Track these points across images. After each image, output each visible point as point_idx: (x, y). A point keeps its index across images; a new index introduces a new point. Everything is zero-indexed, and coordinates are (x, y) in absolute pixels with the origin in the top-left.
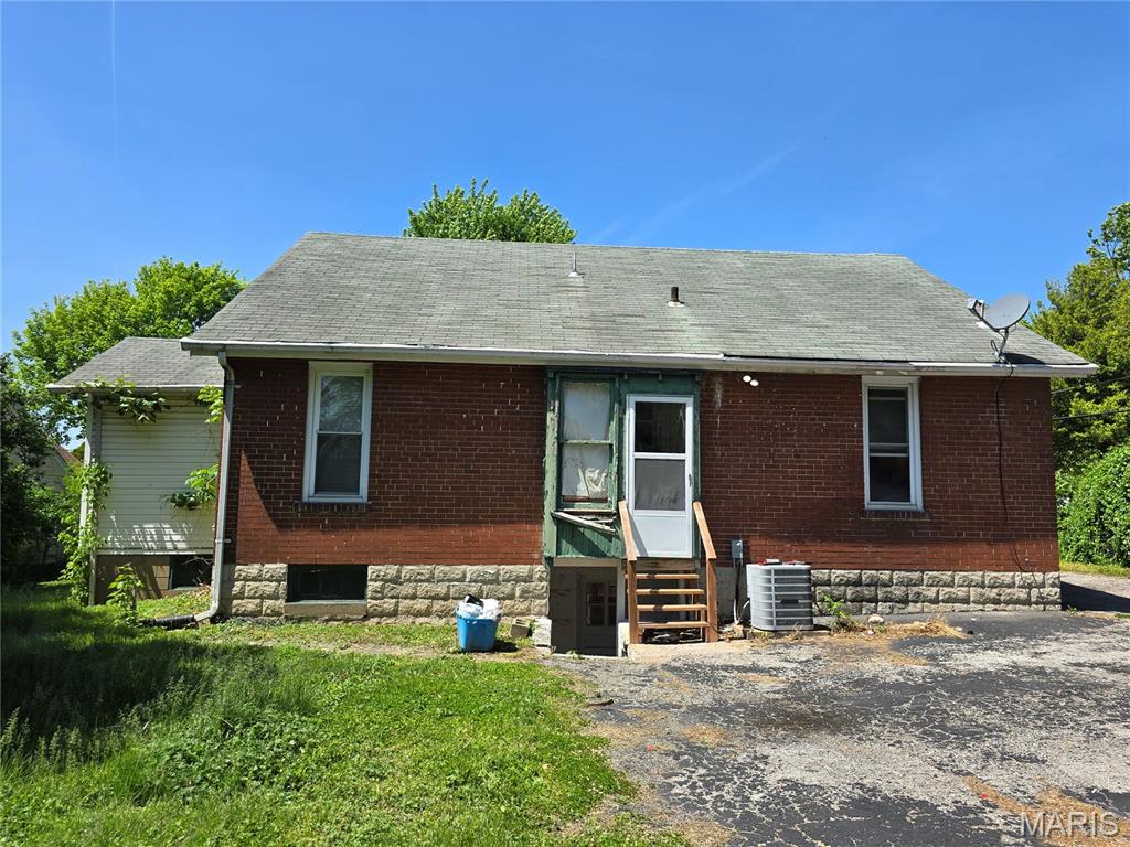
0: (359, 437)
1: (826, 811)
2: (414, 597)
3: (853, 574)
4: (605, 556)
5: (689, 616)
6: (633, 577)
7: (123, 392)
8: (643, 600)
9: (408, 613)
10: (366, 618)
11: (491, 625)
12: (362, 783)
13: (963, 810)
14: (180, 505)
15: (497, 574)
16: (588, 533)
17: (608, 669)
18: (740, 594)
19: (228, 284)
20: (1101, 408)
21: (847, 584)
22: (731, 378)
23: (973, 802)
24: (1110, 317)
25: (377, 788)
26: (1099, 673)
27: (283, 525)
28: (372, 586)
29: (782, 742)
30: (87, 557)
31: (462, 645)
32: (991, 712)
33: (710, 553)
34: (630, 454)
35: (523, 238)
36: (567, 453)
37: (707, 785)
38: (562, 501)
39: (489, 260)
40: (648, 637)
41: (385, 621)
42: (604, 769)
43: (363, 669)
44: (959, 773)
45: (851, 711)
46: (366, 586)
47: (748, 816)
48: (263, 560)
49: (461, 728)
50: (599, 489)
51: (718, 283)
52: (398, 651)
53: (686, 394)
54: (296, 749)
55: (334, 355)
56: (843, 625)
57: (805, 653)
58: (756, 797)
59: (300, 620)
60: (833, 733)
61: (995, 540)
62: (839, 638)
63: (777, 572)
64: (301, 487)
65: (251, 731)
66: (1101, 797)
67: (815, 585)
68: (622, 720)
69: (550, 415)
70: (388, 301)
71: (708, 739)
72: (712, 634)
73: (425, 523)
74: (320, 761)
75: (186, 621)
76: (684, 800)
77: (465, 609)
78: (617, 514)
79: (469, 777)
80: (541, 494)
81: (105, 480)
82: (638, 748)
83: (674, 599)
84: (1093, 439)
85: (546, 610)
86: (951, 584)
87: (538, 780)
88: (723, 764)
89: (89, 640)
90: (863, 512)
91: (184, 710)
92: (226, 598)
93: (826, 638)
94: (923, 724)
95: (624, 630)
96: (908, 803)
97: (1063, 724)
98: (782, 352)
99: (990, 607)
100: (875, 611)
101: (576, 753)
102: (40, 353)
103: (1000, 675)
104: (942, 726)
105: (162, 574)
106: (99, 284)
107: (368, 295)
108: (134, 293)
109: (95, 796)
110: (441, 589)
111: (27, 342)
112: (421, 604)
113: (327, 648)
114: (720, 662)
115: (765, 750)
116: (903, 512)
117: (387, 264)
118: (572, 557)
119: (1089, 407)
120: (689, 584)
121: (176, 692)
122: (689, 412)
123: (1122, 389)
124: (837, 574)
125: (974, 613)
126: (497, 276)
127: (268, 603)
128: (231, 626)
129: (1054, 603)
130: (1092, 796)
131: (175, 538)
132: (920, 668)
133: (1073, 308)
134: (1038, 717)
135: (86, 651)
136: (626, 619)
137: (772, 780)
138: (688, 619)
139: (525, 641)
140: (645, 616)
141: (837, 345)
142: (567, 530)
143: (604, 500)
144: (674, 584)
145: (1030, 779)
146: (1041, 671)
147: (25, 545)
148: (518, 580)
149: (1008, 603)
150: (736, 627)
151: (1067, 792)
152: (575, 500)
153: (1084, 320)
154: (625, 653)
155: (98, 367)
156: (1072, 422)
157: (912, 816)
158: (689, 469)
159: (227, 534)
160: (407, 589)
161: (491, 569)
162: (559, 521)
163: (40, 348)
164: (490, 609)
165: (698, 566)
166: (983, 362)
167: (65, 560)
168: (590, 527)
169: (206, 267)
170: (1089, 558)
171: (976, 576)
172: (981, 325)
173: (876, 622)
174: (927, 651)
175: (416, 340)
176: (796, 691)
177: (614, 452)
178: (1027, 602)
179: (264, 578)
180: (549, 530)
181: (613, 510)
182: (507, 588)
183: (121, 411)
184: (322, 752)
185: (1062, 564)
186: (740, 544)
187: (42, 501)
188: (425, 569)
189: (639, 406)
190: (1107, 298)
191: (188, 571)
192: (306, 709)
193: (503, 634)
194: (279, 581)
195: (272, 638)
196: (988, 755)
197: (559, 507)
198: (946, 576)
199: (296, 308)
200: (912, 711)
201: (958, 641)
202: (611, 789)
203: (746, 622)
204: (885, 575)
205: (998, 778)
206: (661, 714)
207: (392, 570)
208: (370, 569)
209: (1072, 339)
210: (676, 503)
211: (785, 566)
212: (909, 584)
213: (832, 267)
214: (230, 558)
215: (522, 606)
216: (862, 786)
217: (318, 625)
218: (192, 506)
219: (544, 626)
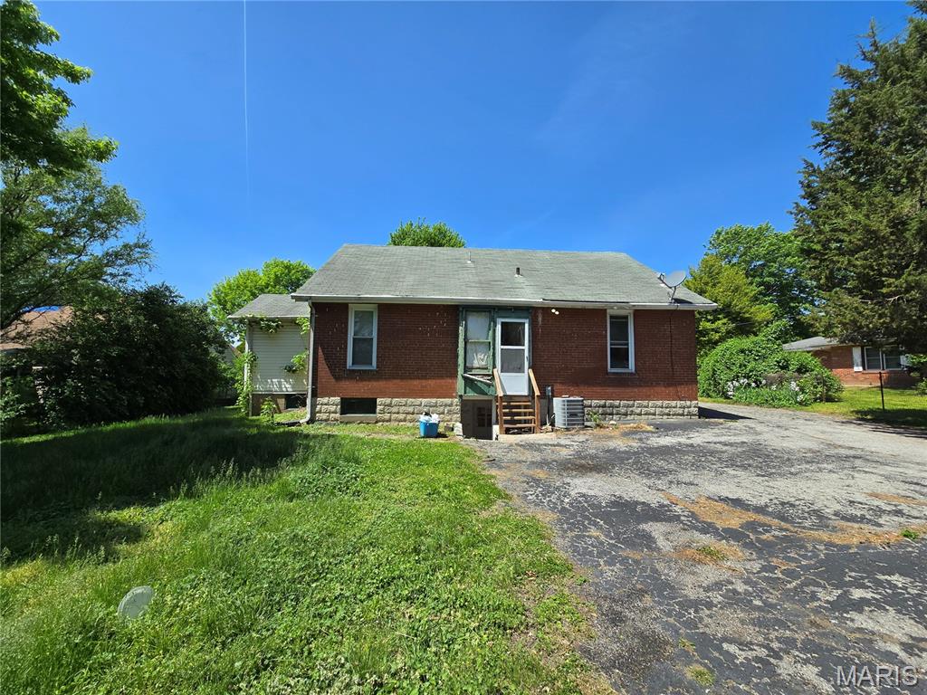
0: (372, 339)
1: (599, 506)
2: (398, 413)
3: (602, 402)
4: (486, 394)
5: (526, 422)
6: (501, 404)
7: (262, 319)
8: (505, 414)
9: (395, 420)
10: (377, 422)
11: (435, 426)
12: (387, 493)
13: (662, 506)
14: (289, 371)
15: (436, 402)
16: (479, 384)
17: (491, 445)
18: (550, 411)
19: (304, 270)
20: (714, 326)
21: (599, 407)
22: (546, 310)
23: (666, 502)
24: (718, 283)
25: (394, 495)
26: (719, 447)
27: (338, 378)
28: (379, 408)
29: (575, 477)
30: (248, 395)
31: (422, 435)
32: (670, 463)
33: (537, 393)
34: (499, 347)
35: (441, 245)
36: (468, 347)
37: (543, 495)
38: (466, 369)
39: (429, 255)
40: (507, 431)
41: (385, 424)
42: (496, 488)
43: (379, 444)
44: (658, 490)
45: (605, 463)
46: (376, 407)
47: (564, 508)
48: (330, 396)
49: (428, 471)
50: (484, 363)
51: (538, 266)
52: (394, 437)
53: (526, 318)
54: (355, 479)
55: (360, 301)
56: (598, 425)
57: (582, 438)
58: (567, 500)
59: (347, 423)
60: (598, 473)
61: (669, 385)
62: (596, 431)
63: (568, 401)
64: (346, 362)
65: (335, 470)
66: (726, 500)
67: (585, 407)
68: (500, 468)
69: (460, 328)
70: (383, 275)
71: (541, 476)
72: (537, 430)
73: (402, 378)
74: (367, 484)
75: (296, 423)
76: (534, 502)
77: (423, 418)
78: (493, 375)
79: (435, 491)
80: (456, 365)
81: (255, 360)
82: (509, 480)
83: (519, 414)
84: (710, 341)
85: (459, 419)
86: (647, 407)
87: (467, 493)
88: (550, 486)
89: (255, 431)
90: (607, 373)
91: (305, 461)
92: (313, 413)
93: (591, 431)
94: (639, 469)
95: (496, 429)
96: (637, 503)
97: (704, 468)
98: (570, 298)
99: (665, 417)
100: (612, 419)
101: (482, 482)
102: (220, 303)
103: (673, 447)
104: (648, 470)
105: (282, 402)
106: (245, 271)
107: (374, 273)
108: (261, 275)
109: (270, 498)
110: (411, 409)
111: (214, 298)
112: (401, 416)
113: (362, 436)
114: (542, 443)
115: (568, 480)
116: (625, 373)
117: (382, 258)
118: (471, 395)
119: (708, 325)
120: (526, 407)
121: (300, 453)
122: (527, 326)
123: (725, 318)
124: (595, 402)
125: (658, 420)
126: (434, 263)
127: (332, 415)
128: (316, 425)
129: (695, 415)
130: (721, 500)
131: (287, 386)
132: (635, 444)
133: (701, 278)
134: (693, 466)
135: (255, 435)
136: (497, 423)
137: (573, 493)
138: (525, 423)
139: (452, 433)
140: (507, 422)
141: (595, 295)
142: (469, 383)
143: (486, 369)
144: (519, 407)
145: (692, 493)
146: (692, 445)
147: (217, 390)
148: (446, 405)
149: (673, 415)
150: (548, 426)
151: (709, 498)
152: (472, 368)
153: (706, 284)
154: (497, 439)
155: (251, 308)
156: (700, 332)
157: (639, 508)
158: (526, 354)
159: (314, 383)
160: (395, 409)
161: (434, 400)
162: (465, 379)
163: (220, 300)
164: (435, 418)
165: (530, 398)
166: (664, 303)
167: (238, 395)
168: (481, 382)
169: (294, 262)
170: (709, 396)
171: (659, 403)
172: (663, 285)
173: (612, 424)
174: (638, 437)
175: (398, 293)
176: (579, 455)
177: (491, 346)
178: (683, 415)
179: (330, 404)
180: (460, 383)
181: (491, 373)
182: (441, 409)
183: (261, 329)
184: (368, 480)
185: (700, 399)
186: (550, 388)
187: (225, 370)
188: (403, 400)
189: (503, 323)
190: (717, 274)
191: (294, 401)
192: (357, 461)
193: (441, 430)
194: (337, 405)
195: (335, 431)
196: (671, 482)
197: (465, 372)
198: (645, 403)
199: (342, 279)
200: (634, 463)
201: (652, 432)
202: (500, 496)
203: (553, 424)
204: (617, 403)
205: (677, 492)
206: (518, 465)
207: (388, 401)
208: (378, 400)
209: (702, 293)
210: (520, 370)
211: (571, 398)
212: (628, 406)
213: (591, 258)
214: (315, 395)
215: (448, 418)
216: (615, 496)
217: (355, 425)
218: (294, 371)
219: (459, 427)
